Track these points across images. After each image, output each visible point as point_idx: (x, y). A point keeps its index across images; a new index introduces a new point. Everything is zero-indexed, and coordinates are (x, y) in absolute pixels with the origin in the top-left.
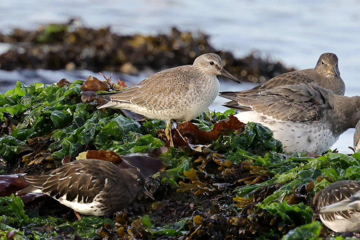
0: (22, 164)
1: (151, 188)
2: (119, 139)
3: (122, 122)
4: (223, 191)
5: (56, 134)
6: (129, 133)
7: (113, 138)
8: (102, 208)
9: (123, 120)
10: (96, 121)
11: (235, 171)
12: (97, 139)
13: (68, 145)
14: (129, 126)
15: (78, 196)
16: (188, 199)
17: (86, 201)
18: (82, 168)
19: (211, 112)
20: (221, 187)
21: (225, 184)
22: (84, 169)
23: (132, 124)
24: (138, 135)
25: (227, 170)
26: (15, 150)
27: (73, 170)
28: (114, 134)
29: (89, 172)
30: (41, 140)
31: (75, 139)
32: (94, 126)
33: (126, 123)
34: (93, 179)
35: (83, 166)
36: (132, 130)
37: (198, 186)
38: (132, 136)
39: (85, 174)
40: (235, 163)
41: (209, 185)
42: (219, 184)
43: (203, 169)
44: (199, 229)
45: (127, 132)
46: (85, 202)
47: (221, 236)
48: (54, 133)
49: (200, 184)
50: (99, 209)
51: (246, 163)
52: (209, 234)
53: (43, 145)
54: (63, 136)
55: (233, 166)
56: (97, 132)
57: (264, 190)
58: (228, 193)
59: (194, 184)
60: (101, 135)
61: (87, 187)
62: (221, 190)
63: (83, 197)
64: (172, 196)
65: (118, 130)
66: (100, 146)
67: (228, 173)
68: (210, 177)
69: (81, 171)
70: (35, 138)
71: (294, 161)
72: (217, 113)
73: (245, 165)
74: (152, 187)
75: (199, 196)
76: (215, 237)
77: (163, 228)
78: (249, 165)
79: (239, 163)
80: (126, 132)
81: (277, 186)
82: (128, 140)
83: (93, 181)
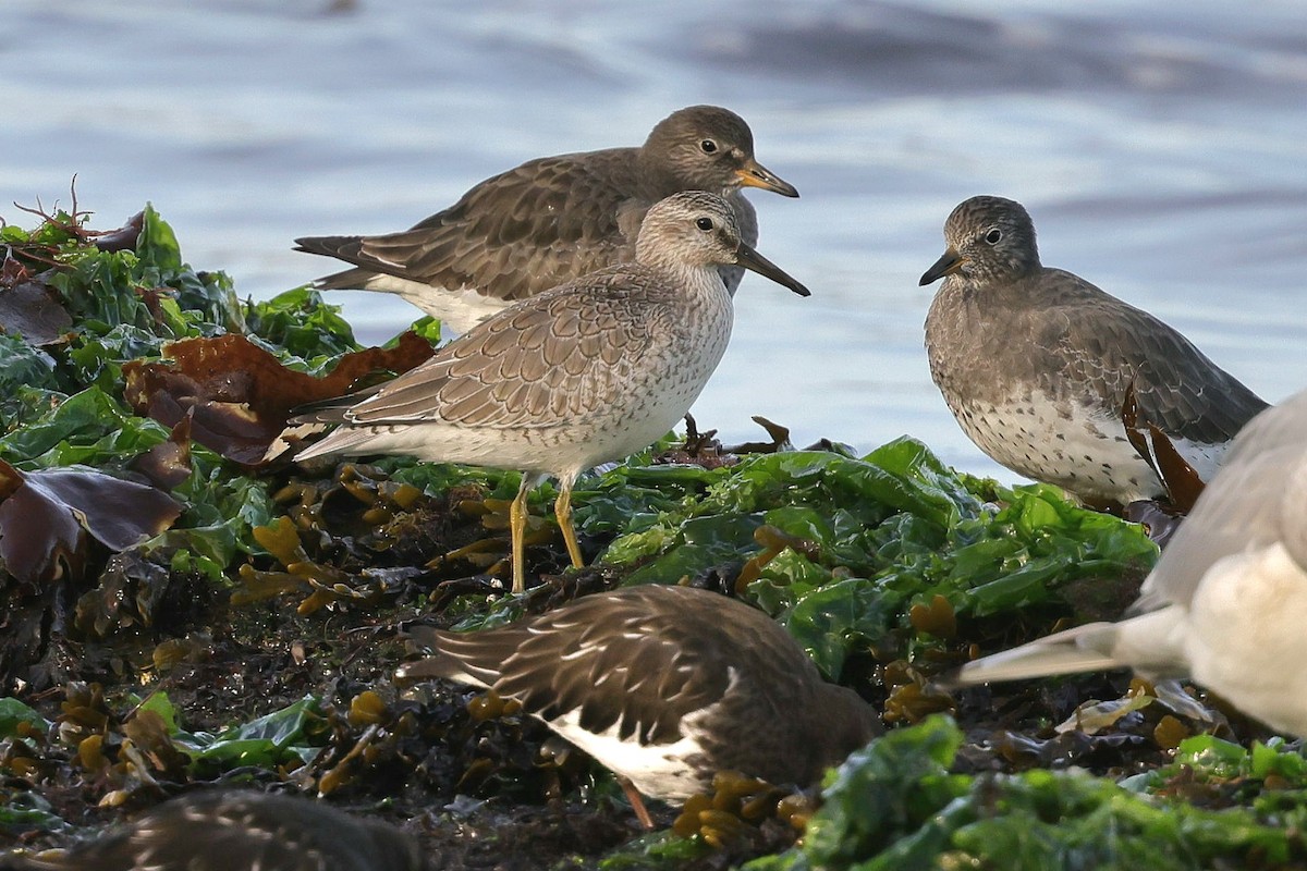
1: (140, 589)
4: (396, 596)
6: (21, 392)
8: (704, 768)
11: (431, 521)
14: (18, 365)
15: (620, 720)
16: (275, 629)
17: (649, 739)
18: (648, 618)
19: (241, 303)
20: (390, 580)
21: (402, 569)
22: (656, 622)
23: (27, 357)
24: (58, 396)
25: (402, 517)
27: (615, 621)
29: (674, 634)
33: (4, 356)
34: (682, 661)
35: (655, 612)
36: (27, 379)
37: (313, 581)
38: (34, 400)
39: (657, 638)
40: (426, 493)
41: (348, 575)
42: (382, 570)
43: (313, 518)
44: (368, 740)
45: (12, 387)
46: (644, 742)
47: (449, 762)
49: (315, 574)
50: (691, 772)
51: (465, 493)
52: (405, 758)
55: (423, 504)
57: (562, 590)
58: (417, 601)
59: (296, 572)
61: (660, 690)
62: (390, 592)
63: (639, 724)
64: (214, 619)
67: (406, 530)
68: (342, 548)
69: (644, 629)
71: (633, 481)
72: (258, 307)
73: (462, 499)
74: (145, 585)
75: (317, 615)
76: (430, 768)
77: (218, 736)
78: (477, 499)
79: (442, 493)
80: (9, 387)
81: (608, 576)
82: (21, 417)
83: (683, 669)
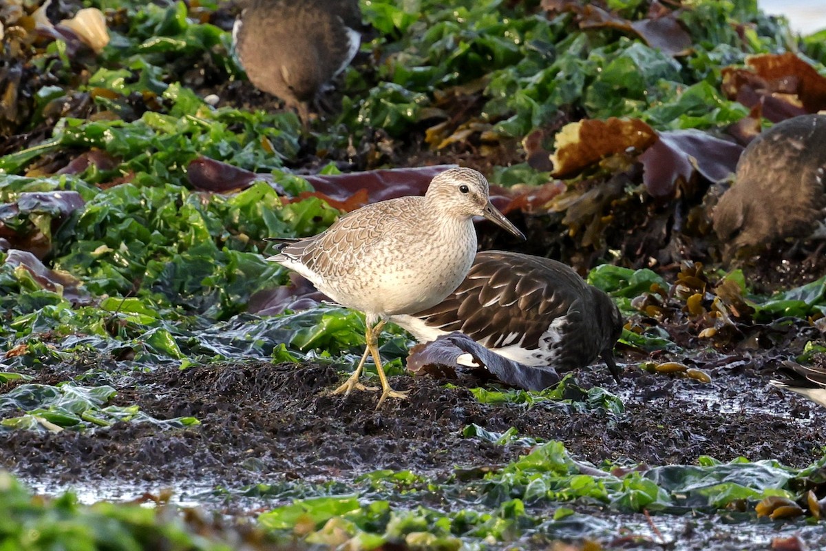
0: (425, 146)
2: (638, 96)
3: (642, 58)
5: (496, 82)
6: (659, 83)
7: (624, 93)
9: (643, 52)
10: (584, 55)
12: (590, 96)
13: (527, 106)
14: (658, 67)
23: (664, 62)
24: (681, 86)
26: (409, 114)
28: (627, 84)
30: (463, 95)
31: (542, 93)
32: (580, 65)
33: (651, 60)
36: (663, 76)
38: (667, 88)
45: (654, 80)
48: (490, 80)
53: (469, 106)
54: (511, 87)
56: (589, 80)
60: (597, 86)
65: (634, 75)
66: (595, 111)
70: (449, 90)
77: (771, 297)
80: (652, 80)
82: (659, 98)
